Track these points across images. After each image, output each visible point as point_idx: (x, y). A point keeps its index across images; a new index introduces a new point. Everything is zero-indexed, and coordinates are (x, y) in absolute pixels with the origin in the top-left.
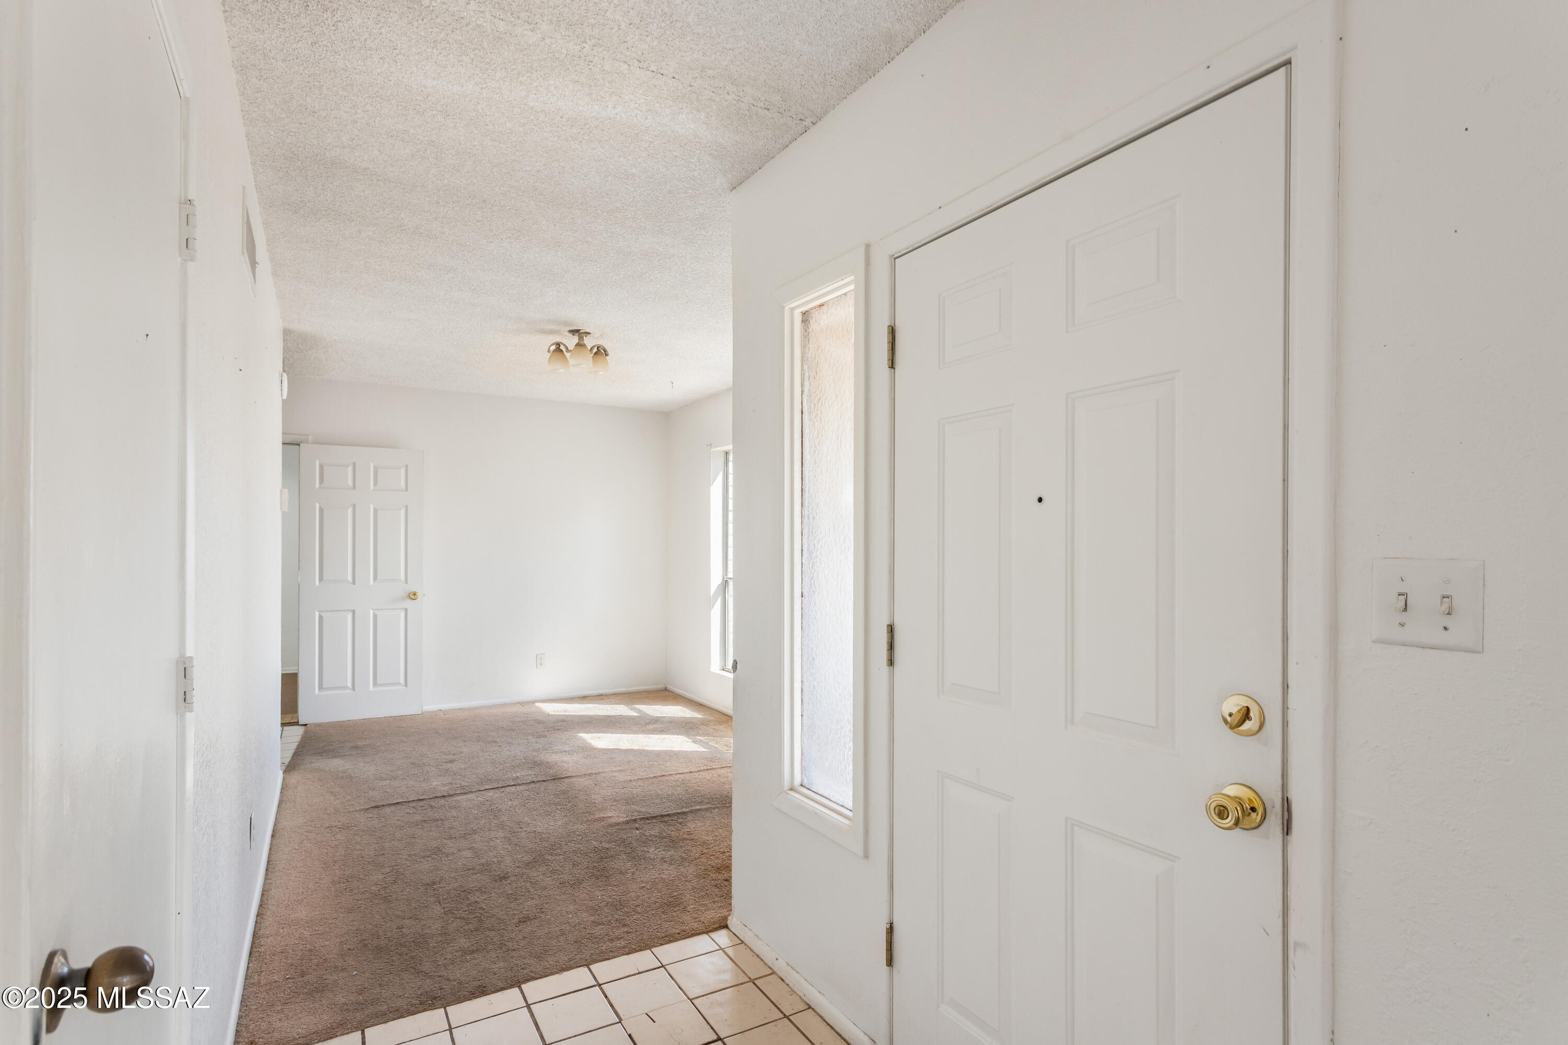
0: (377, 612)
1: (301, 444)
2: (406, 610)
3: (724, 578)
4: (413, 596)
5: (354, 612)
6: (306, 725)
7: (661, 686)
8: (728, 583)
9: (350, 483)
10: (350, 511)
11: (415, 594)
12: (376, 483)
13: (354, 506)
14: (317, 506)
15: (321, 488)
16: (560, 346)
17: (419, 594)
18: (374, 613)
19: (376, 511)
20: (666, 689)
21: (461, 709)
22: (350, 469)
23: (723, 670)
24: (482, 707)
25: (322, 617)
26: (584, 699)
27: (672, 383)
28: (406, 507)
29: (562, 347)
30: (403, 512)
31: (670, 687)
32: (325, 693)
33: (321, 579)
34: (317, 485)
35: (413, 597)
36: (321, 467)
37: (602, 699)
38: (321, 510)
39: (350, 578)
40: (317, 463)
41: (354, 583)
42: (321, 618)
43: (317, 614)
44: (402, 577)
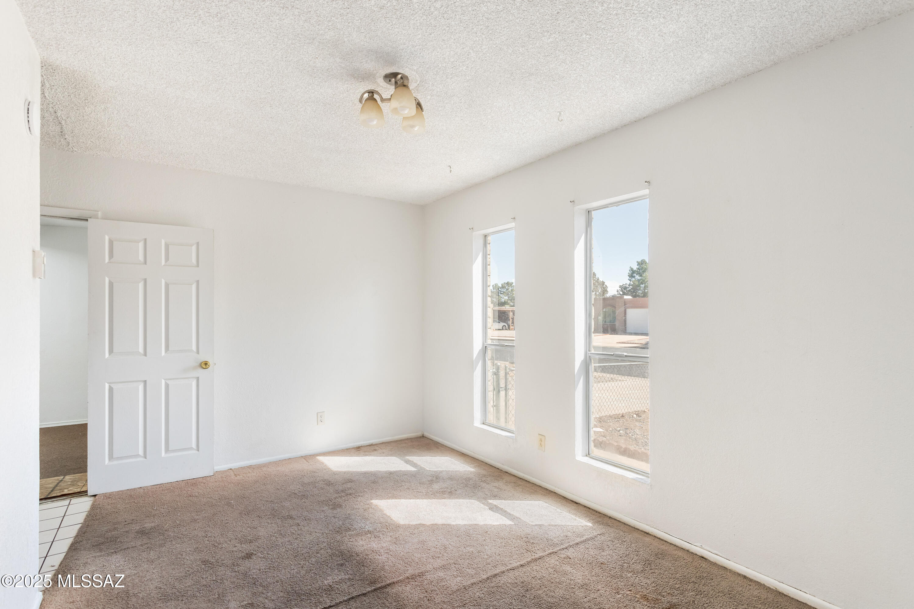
0: (168, 382)
1: (89, 219)
2: (198, 379)
3: (483, 344)
4: (205, 365)
5: (145, 382)
6: (95, 496)
7: (419, 434)
8: (487, 349)
9: (141, 258)
10: (141, 285)
11: (206, 364)
12: (167, 259)
13: (145, 281)
14: (107, 280)
15: (110, 262)
16: (373, 95)
17: (210, 363)
18: (166, 383)
19: (167, 286)
20: (423, 436)
21: (250, 467)
22: (141, 245)
23: (483, 424)
24: (270, 463)
25: (112, 388)
26: (359, 450)
27: (450, 167)
28: (198, 282)
29: (376, 96)
30: (194, 287)
31: (426, 434)
32: (115, 462)
33: (111, 351)
34: (107, 260)
35: (204, 367)
36: (111, 242)
37: (375, 450)
38: (111, 285)
39: (141, 350)
40: (107, 238)
41: (145, 355)
42: (111, 390)
43: (107, 386)
44: (194, 348)
